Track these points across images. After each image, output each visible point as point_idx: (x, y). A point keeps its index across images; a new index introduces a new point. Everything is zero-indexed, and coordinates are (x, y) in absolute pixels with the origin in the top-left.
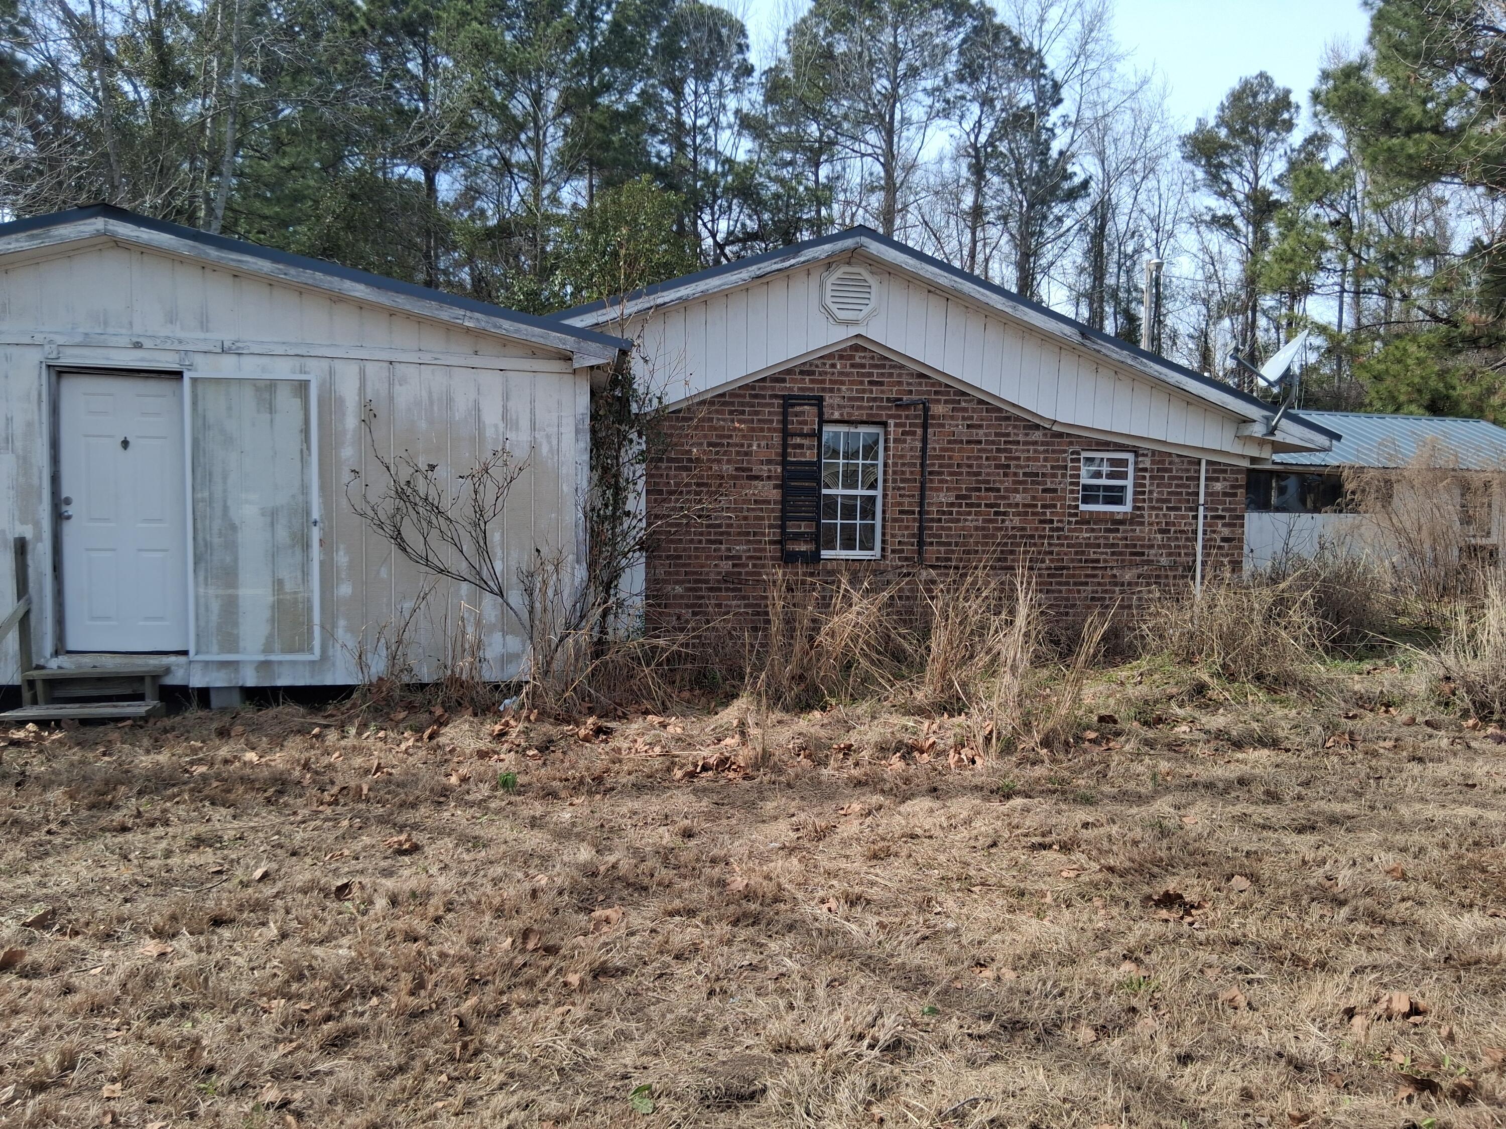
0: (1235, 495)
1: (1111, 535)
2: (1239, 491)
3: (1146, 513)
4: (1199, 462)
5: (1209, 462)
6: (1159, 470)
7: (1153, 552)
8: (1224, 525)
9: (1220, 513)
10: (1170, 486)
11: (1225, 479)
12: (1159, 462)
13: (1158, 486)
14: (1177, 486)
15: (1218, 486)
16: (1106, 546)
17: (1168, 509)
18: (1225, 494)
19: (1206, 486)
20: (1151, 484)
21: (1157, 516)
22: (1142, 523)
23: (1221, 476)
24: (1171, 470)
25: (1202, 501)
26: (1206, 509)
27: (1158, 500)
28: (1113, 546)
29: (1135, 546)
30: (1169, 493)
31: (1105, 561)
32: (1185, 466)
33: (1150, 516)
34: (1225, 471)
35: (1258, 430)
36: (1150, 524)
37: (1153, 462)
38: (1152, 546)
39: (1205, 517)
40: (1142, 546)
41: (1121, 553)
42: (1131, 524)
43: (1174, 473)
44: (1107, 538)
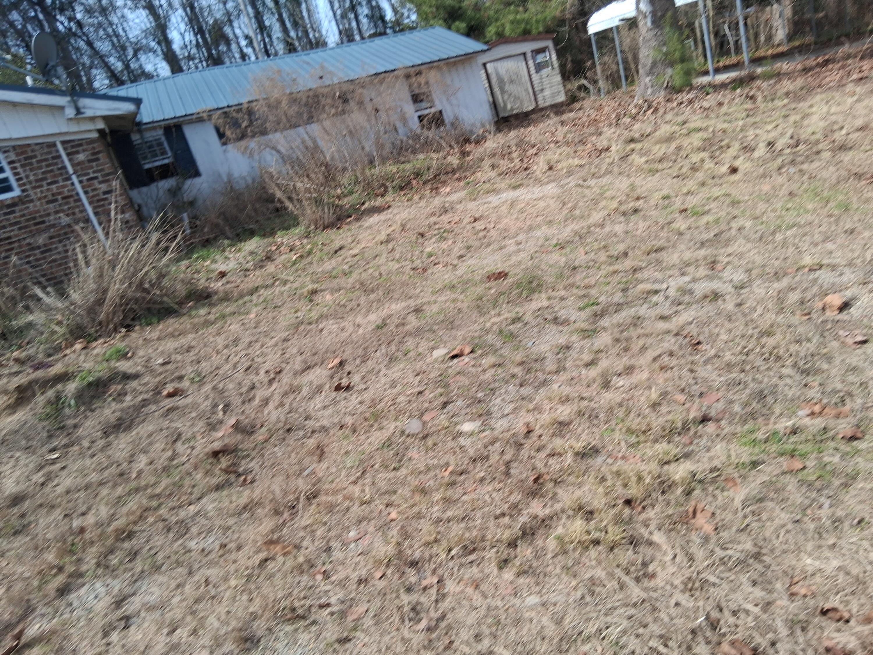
0: (97, 159)
1: (12, 216)
2: (100, 155)
3: (31, 192)
4: (54, 145)
5: (63, 143)
6: (26, 159)
7: (52, 218)
8: (100, 183)
9: (92, 175)
10: (40, 168)
11: (84, 151)
12: (22, 153)
13: (31, 170)
14: (47, 166)
15: (81, 157)
16: (11, 225)
17: (49, 184)
18: (90, 161)
19: (70, 160)
20: (25, 171)
21: (42, 192)
22: (32, 201)
23: (80, 149)
24: (35, 157)
25: (71, 170)
26: (78, 176)
27: (37, 181)
28: (16, 223)
29: (34, 218)
30: (43, 173)
31: (16, 236)
32: (46, 150)
33: (36, 194)
34: (81, 145)
35: (70, 112)
36: (39, 199)
37: (17, 154)
38: (49, 215)
39: (81, 182)
40: (41, 216)
41: (26, 227)
42: (23, 203)
43: (39, 158)
44: (8, 220)
